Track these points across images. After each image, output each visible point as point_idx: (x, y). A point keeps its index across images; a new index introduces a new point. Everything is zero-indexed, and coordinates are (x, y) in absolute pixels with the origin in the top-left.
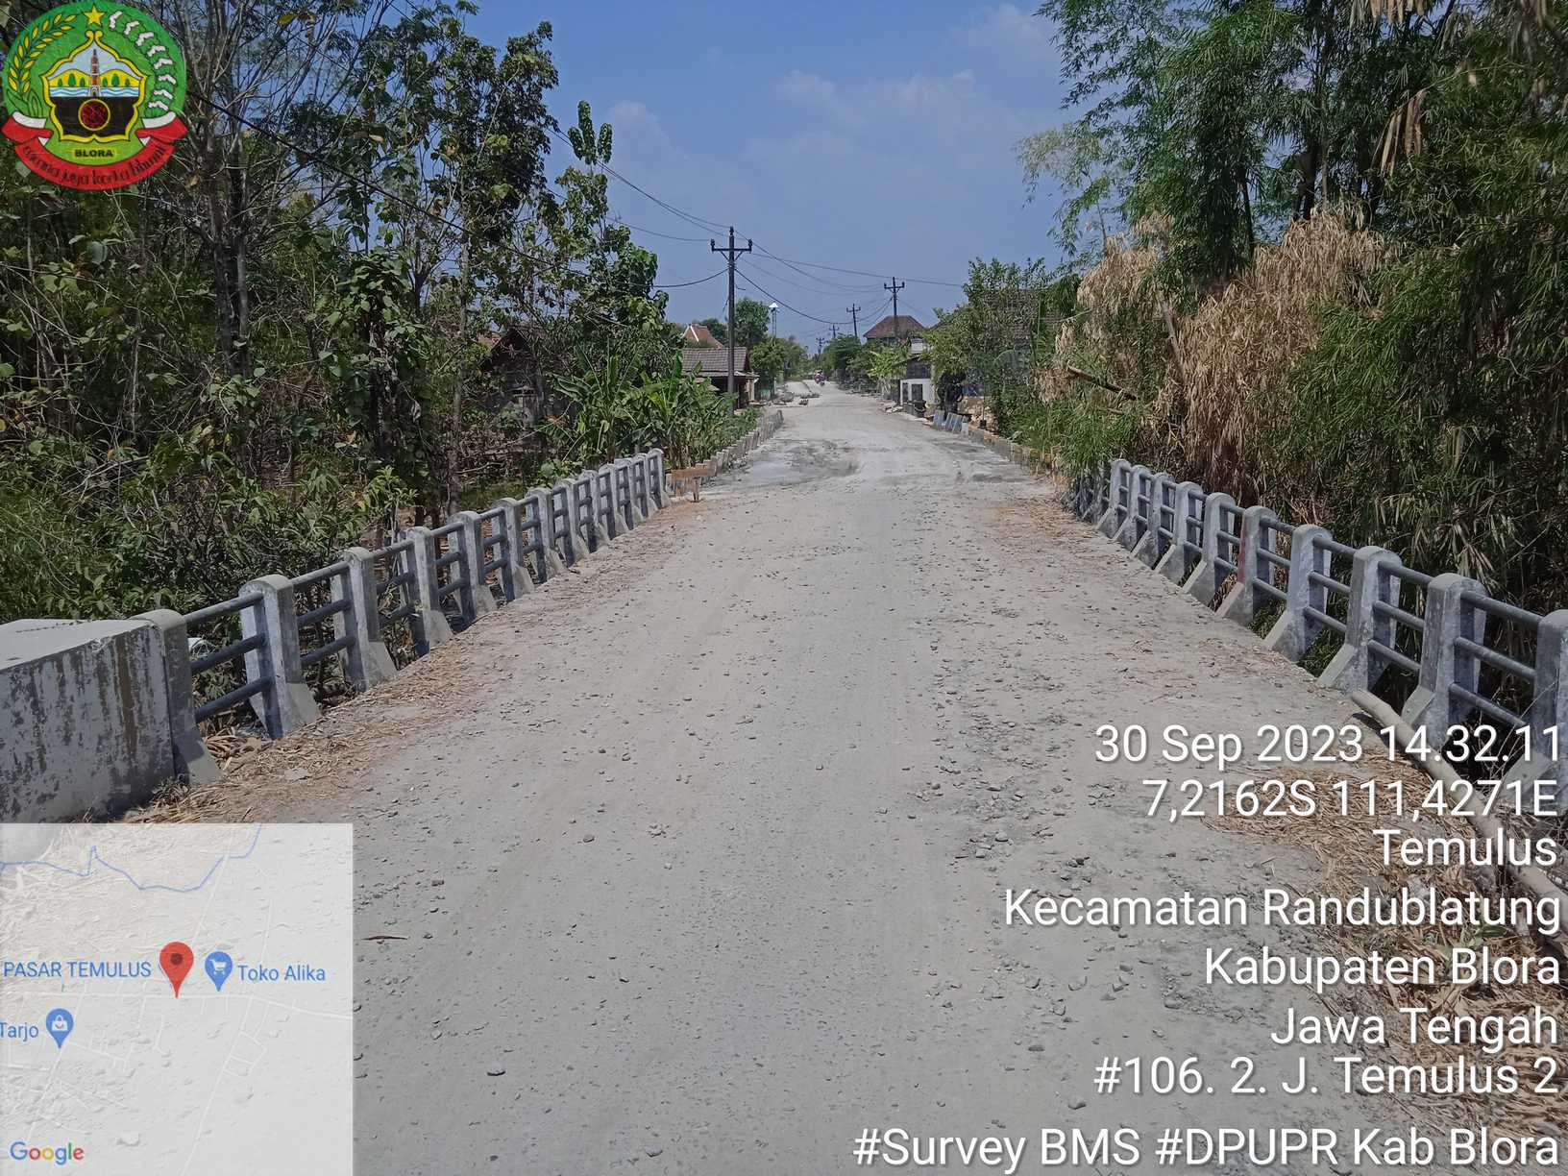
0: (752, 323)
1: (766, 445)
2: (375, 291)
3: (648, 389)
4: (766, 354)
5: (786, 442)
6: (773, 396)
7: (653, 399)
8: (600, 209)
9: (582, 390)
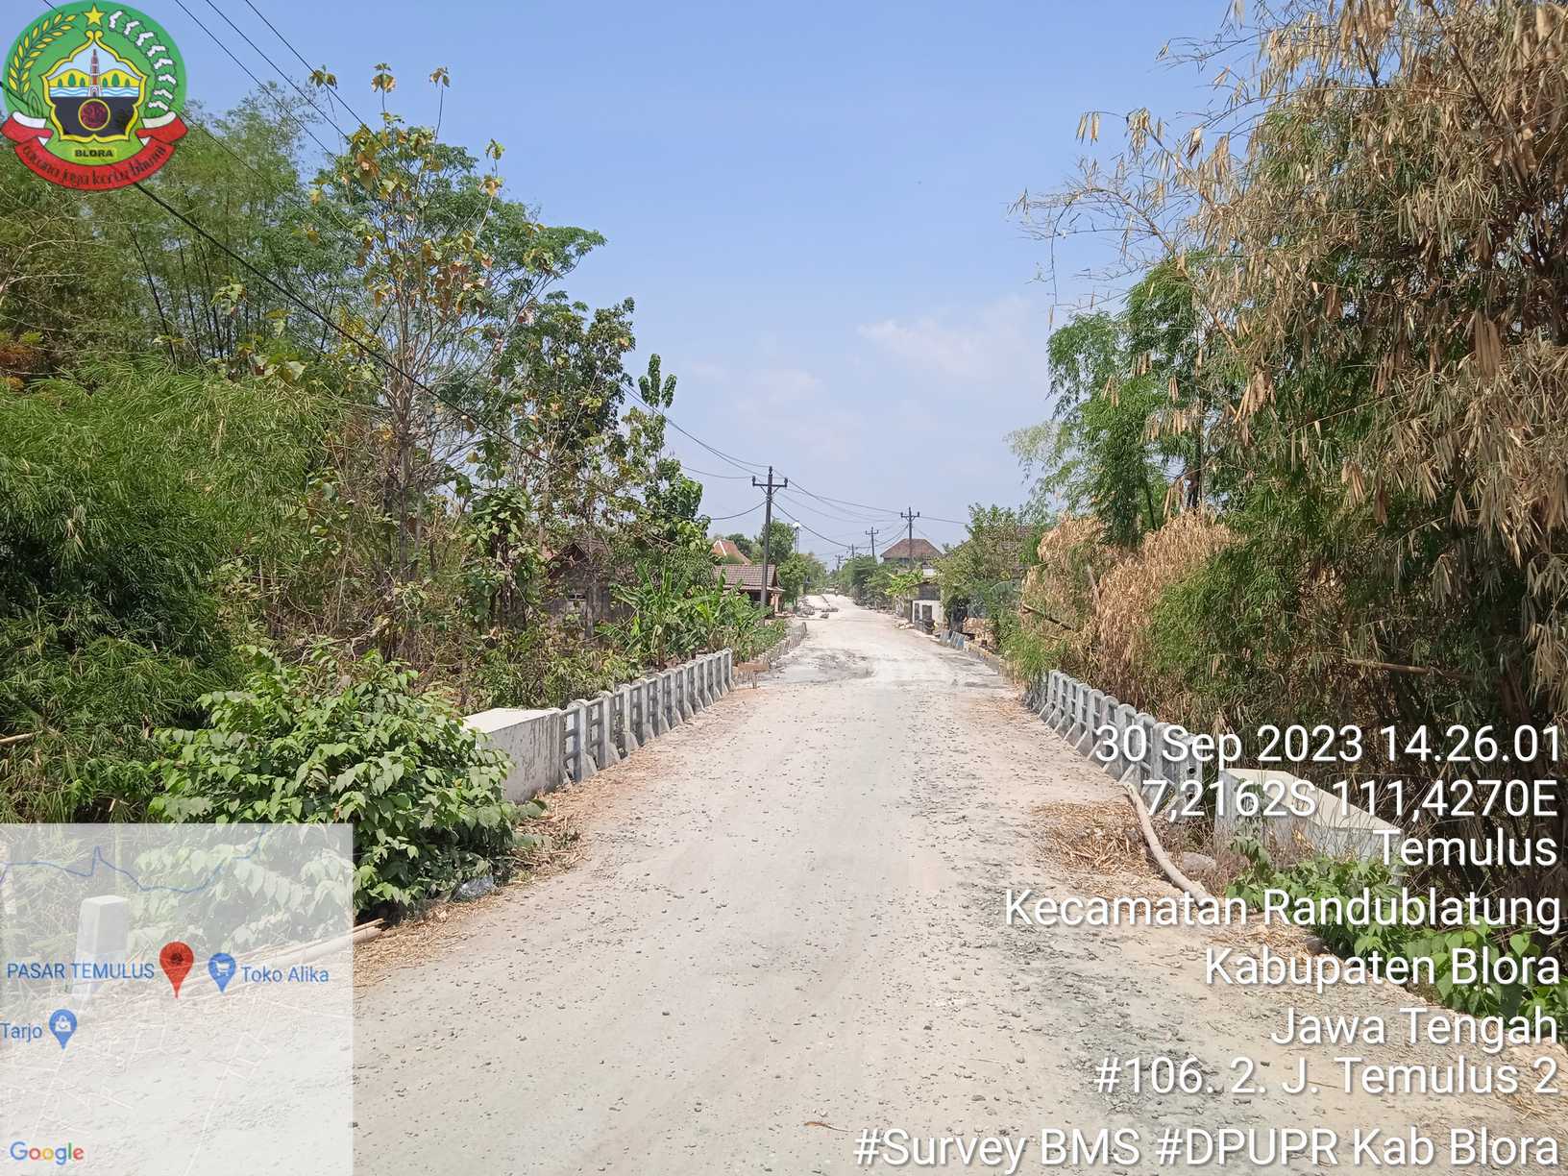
0: (779, 543)
1: (797, 651)
2: (504, 520)
3: (697, 601)
4: (791, 570)
5: (812, 650)
6: (796, 609)
7: (699, 609)
8: (657, 444)
9: (641, 600)
